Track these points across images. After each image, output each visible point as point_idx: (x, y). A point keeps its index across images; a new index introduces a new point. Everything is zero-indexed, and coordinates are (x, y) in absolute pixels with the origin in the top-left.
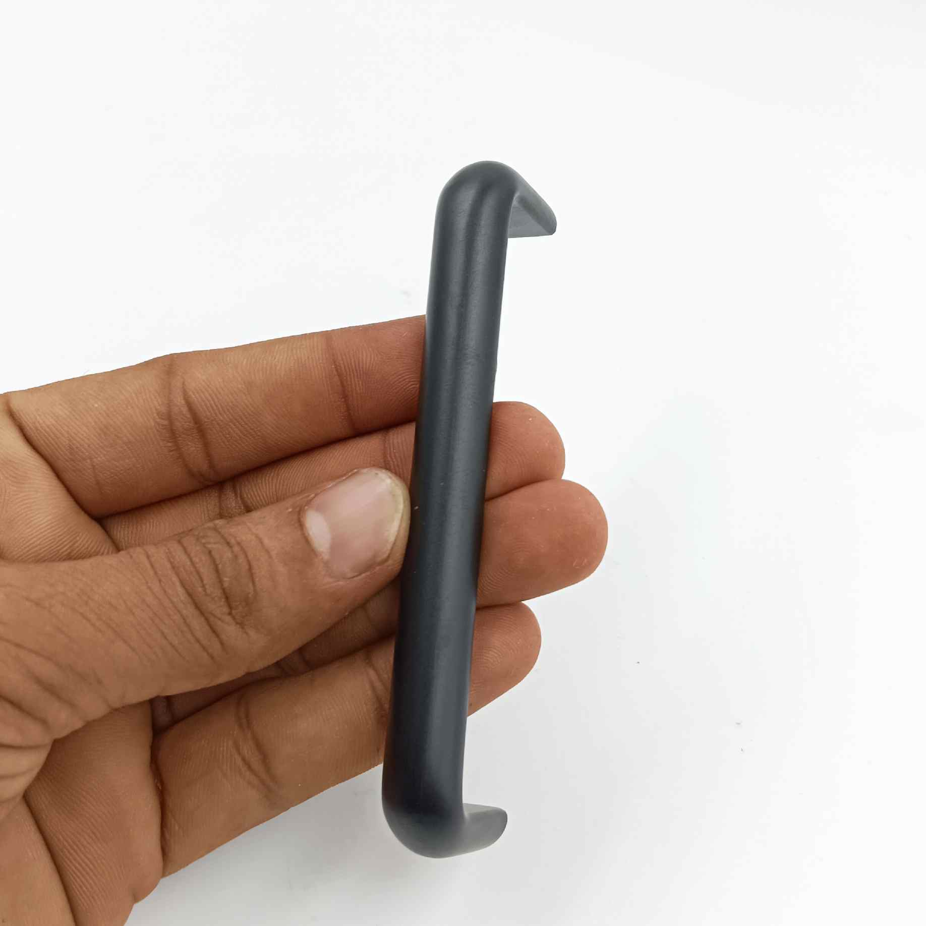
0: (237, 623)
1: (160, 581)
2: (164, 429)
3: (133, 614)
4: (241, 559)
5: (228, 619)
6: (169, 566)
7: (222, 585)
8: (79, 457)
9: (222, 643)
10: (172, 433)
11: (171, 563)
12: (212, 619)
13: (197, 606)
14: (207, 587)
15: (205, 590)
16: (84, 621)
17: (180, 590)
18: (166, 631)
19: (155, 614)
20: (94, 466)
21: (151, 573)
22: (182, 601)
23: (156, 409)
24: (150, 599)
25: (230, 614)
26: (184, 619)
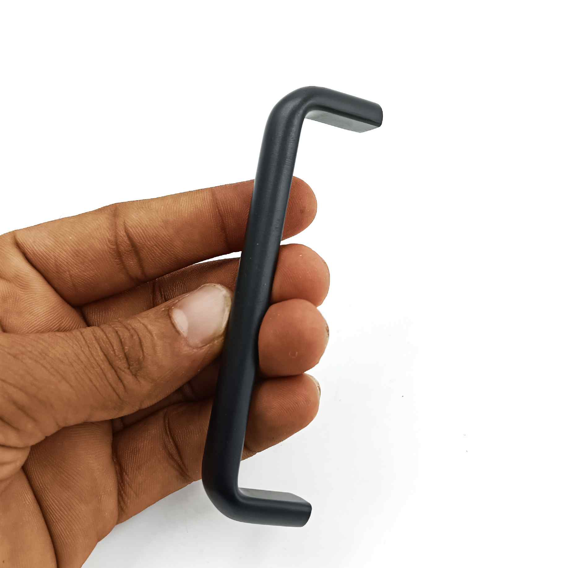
0: (133, 375)
1: (89, 347)
2: (113, 251)
3: (73, 366)
4: (135, 337)
5: (127, 371)
6: (94, 339)
7: (124, 351)
8: (61, 270)
9: (124, 386)
10: (119, 254)
11: (95, 337)
12: (119, 370)
13: (111, 364)
14: (116, 351)
15: (115, 353)
16: (43, 368)
17: (100, 353)
18: (92, 377)
19: (86, 367)
20: (71, 276)
21: (84, 342)
22: (101, 360)
23: (108, 239)
24: (83, 357)
25: (129, 368)
26: (102, 371)
